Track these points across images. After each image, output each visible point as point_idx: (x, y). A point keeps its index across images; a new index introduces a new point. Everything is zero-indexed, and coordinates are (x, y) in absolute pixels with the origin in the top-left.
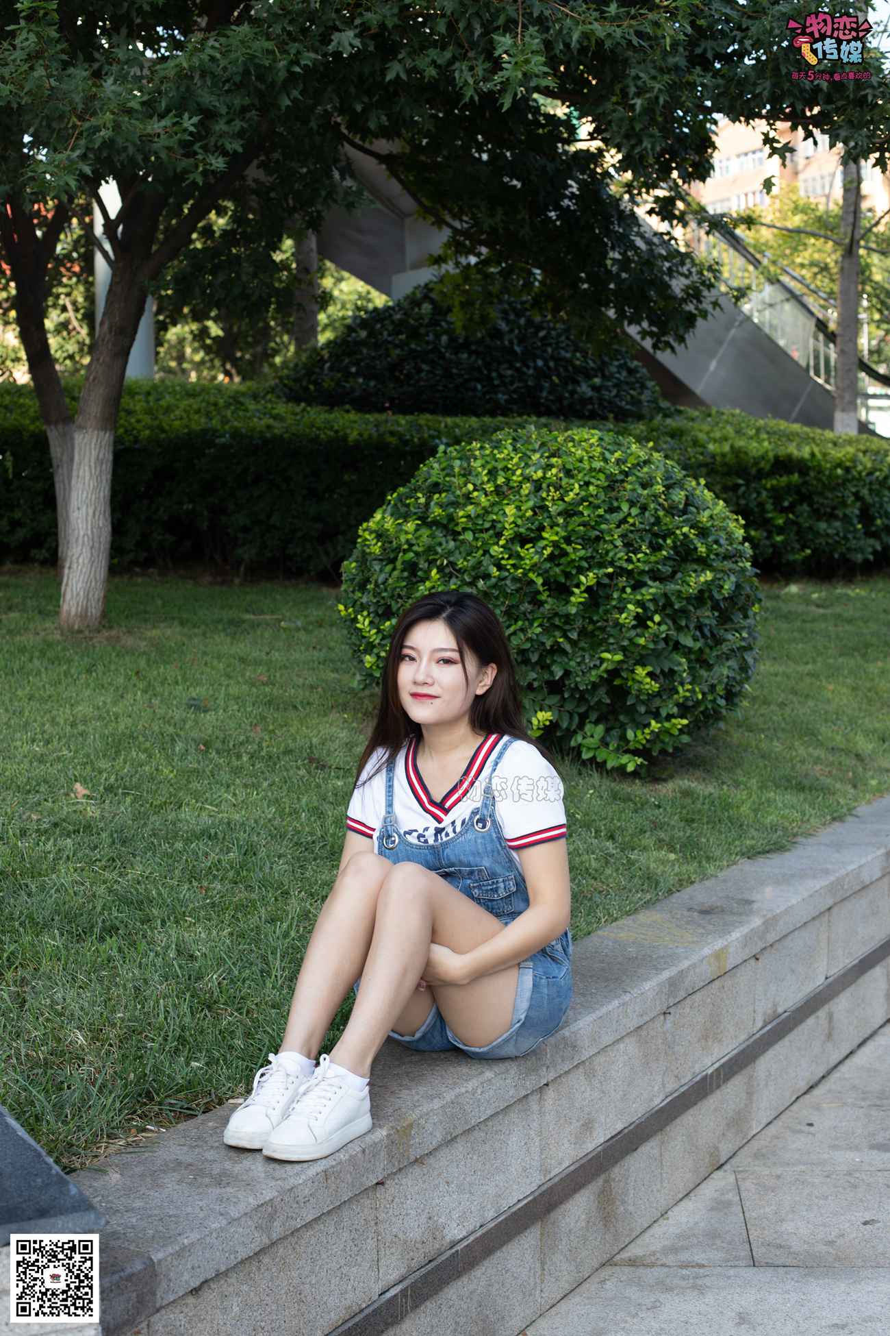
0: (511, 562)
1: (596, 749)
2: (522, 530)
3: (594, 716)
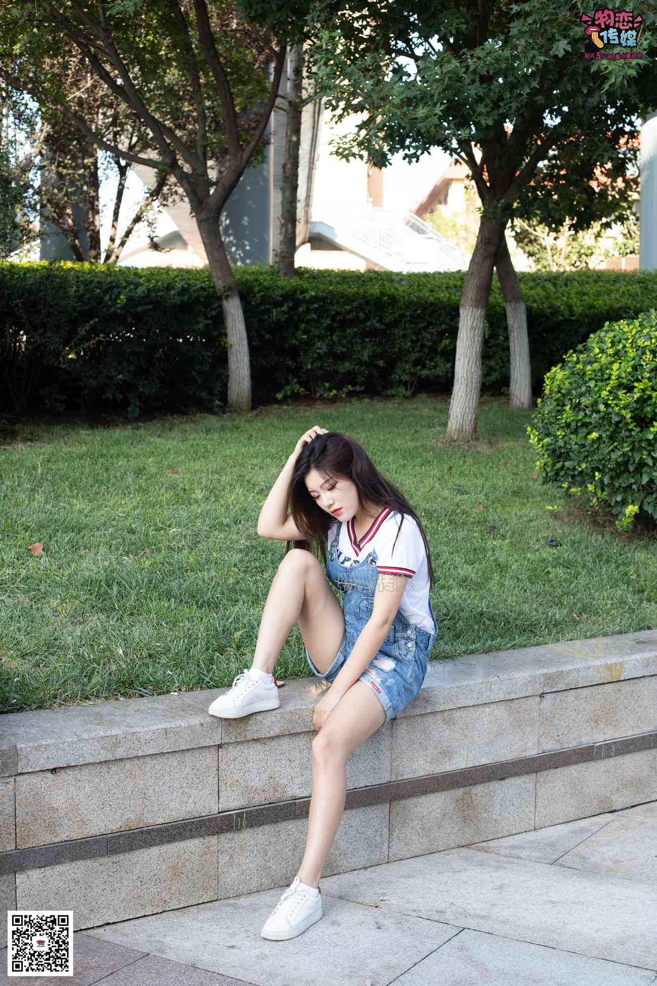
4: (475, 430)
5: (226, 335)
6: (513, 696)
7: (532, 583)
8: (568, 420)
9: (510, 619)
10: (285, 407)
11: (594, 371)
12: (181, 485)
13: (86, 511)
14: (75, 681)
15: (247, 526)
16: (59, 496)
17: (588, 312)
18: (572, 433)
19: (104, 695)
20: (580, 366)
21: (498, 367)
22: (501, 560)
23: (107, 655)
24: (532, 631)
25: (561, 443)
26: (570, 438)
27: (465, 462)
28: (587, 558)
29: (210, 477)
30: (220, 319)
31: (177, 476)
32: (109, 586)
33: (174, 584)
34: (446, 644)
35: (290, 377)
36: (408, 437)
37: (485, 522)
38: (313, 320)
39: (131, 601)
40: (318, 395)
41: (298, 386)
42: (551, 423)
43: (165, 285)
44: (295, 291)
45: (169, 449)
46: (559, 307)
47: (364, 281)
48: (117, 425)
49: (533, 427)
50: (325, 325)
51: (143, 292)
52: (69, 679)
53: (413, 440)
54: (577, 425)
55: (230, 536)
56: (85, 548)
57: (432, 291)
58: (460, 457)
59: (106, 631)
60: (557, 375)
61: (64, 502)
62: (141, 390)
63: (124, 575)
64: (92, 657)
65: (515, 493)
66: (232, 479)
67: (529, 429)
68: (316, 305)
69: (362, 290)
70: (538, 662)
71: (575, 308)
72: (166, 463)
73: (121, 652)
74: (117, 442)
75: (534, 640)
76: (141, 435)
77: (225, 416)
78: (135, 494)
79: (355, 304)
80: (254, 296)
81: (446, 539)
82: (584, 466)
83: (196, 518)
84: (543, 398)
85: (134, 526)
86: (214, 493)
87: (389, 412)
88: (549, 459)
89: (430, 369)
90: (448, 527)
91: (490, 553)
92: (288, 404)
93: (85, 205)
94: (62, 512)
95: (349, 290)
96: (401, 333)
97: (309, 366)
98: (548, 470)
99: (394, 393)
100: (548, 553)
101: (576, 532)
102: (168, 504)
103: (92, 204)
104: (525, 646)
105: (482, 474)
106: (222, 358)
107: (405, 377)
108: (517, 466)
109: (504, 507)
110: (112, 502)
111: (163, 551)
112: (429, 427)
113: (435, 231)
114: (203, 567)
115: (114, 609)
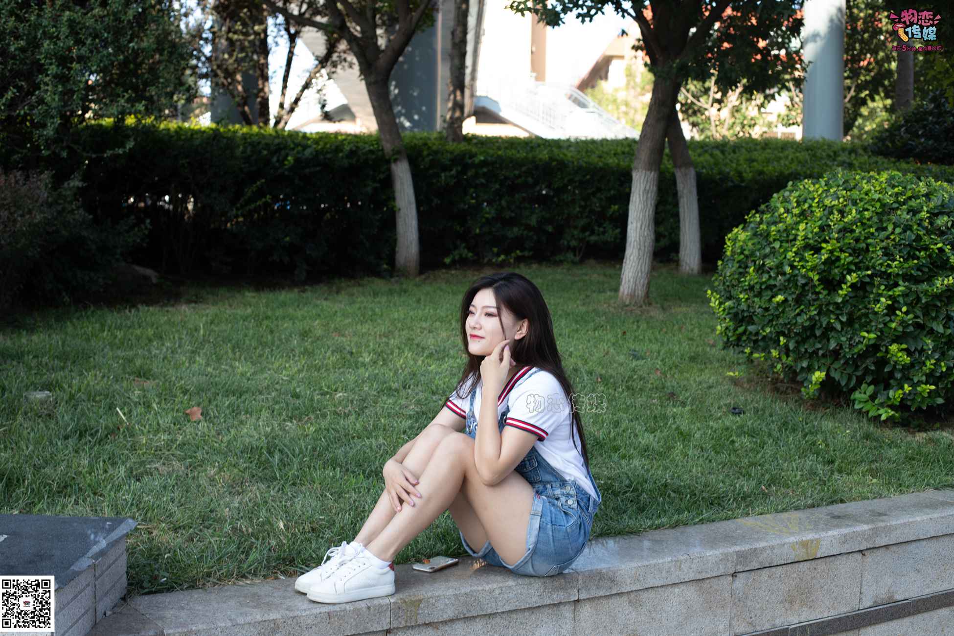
0: (801, 264)
1: (866, 402)
2: (811, 242)
3: (869, 379)
4: (647, 295)
5: (394, 199)
6: (704, 576)
7: (717, 453)
8: (752, 283)
9: (696, 492)
10: (453, 272)
11: (779, 231)
12: (348, 348)
13: (248, 374)
14: (231, 557)
15: (417, 391)
16: (221, 359)
17: (758, 178)
18: (755, 296)
19: (262, 573)
20: (763, 227)
21: (667, 233)
22: (682, 428)
23: (266, 529)
24: (719, 504)
25: (743, 306)
26: (754, 302)
27: (638, 327)
28: (773, 426)
29: (378, 339)
30: (388, 183)
31: (344, 339)
32: (270, 453)
33: (340, 452)
34: (630, 518)
35: (458, 242)
36: (578, 302)
37: (663, 388)
38: (482, 185)
39: (294, 471)
40: (486, 260)
41: (466, 251)
42: (733, 286)
43: (333, 147)
44: (464, 155)
45: (336, 312)
46: (728, 173)
47: (532, 147)
48: (283, 288)
49: (714, 290)
50: (493, 189)
51: (311, 153)
52: (225, 555)
53: (584, 304)
54: (761, 288)
55: (400, 401)
56: (247, 412)
57: (600, 157)
58: (633, 323)
59: (266, 502)
60: (739, 236)
61: (226, 365)
62: (308, 252)
63: (287, 441)
64: (250, 530)
65: (693, 359)
66: (401, 343)
67: (709, 292)
68: (485, 170)
69: (530, 155)
70: (728, 539)
71: (744, 175)
72: (333, 326)
73: (281, 525)
74: (283, 305)
75: (723, 514)
76: (307, 298)
77: (393, 280)
78: (299, 356)
79: (524, 169)
80: (423, 160)
81: (624, 406)
82: (768, 330)
83: (364, 382)
84: (723, 260)
85: (298, 390)
86: (382, 357)
87: (559, 277)
88: (731, 323)
89: (599, 235)
90: (625, 394)
91: (671, 421)
92: (456, 269)
93: (255, 72)
94: (223, 374)
95: (518, 155)
96: (570, 198)
97: (478, 231)
98: (730, 334)
99: (562, 258)
100: (730, 421)
101: (760, 399)
102: (334, 368)
103: (262, 71)
104: (713, 521)
105: (656, 339)
106: (390, 222)
107: (574, 243)
108: (692, 331)
109: (681, 372)
110: (276, 365)
111: (328, 417)
112: (600, 292)
113: (597, 106)
114: (370, 434)
115: (275, 478)
